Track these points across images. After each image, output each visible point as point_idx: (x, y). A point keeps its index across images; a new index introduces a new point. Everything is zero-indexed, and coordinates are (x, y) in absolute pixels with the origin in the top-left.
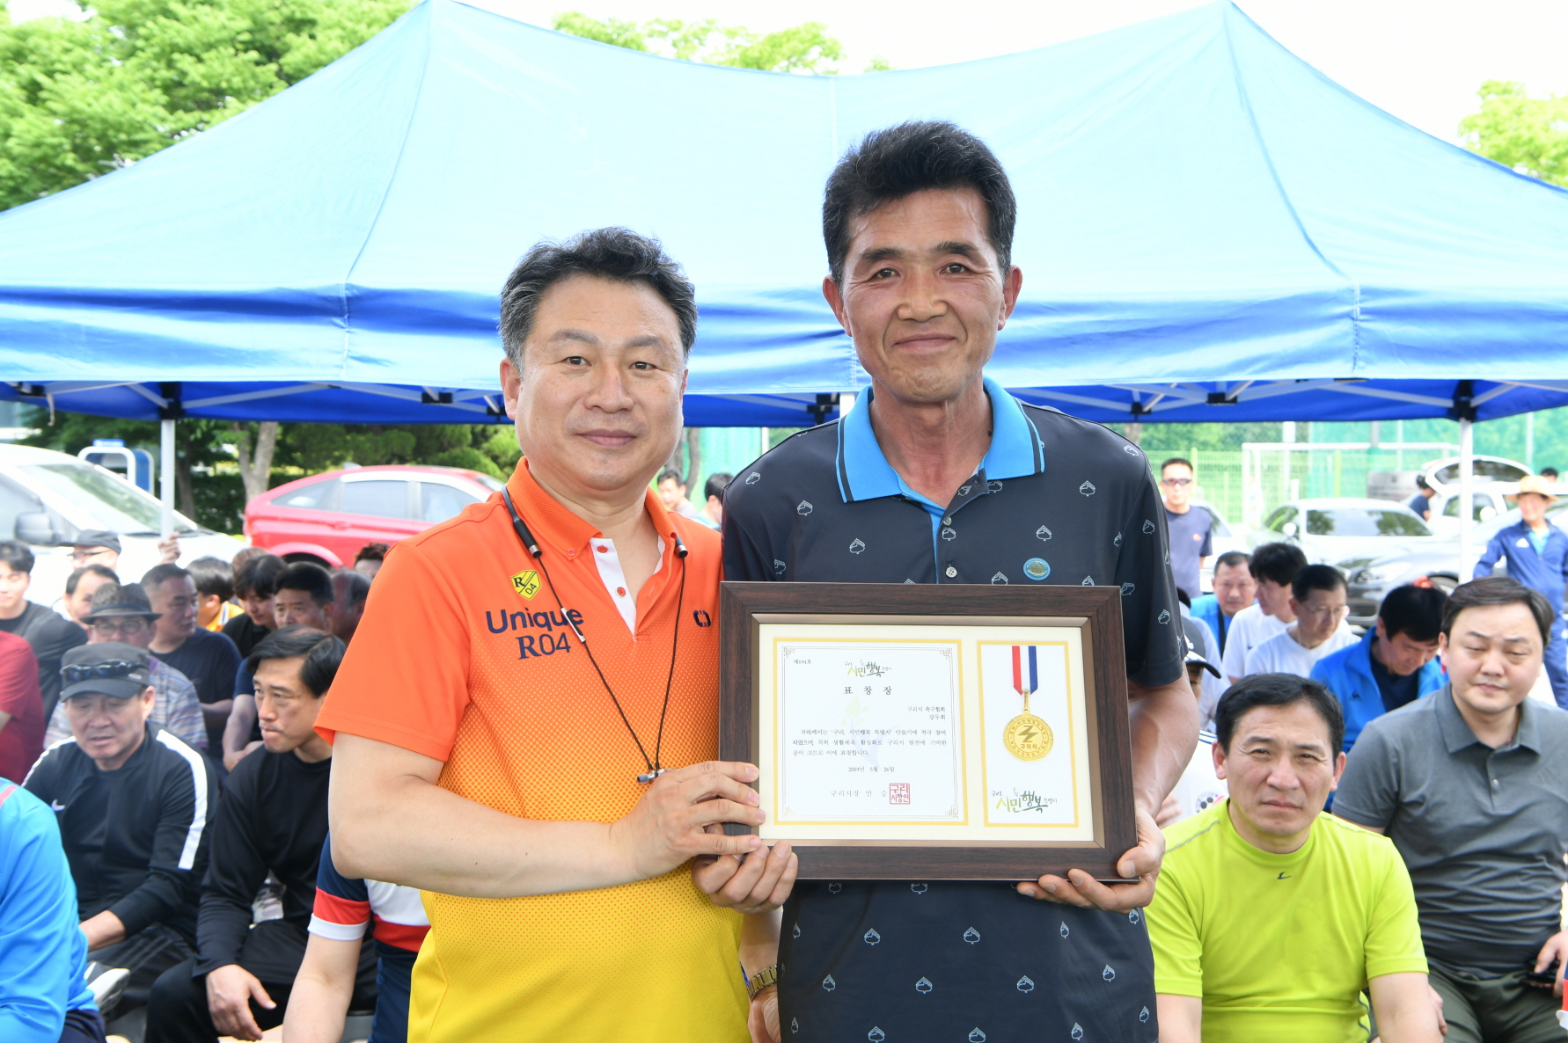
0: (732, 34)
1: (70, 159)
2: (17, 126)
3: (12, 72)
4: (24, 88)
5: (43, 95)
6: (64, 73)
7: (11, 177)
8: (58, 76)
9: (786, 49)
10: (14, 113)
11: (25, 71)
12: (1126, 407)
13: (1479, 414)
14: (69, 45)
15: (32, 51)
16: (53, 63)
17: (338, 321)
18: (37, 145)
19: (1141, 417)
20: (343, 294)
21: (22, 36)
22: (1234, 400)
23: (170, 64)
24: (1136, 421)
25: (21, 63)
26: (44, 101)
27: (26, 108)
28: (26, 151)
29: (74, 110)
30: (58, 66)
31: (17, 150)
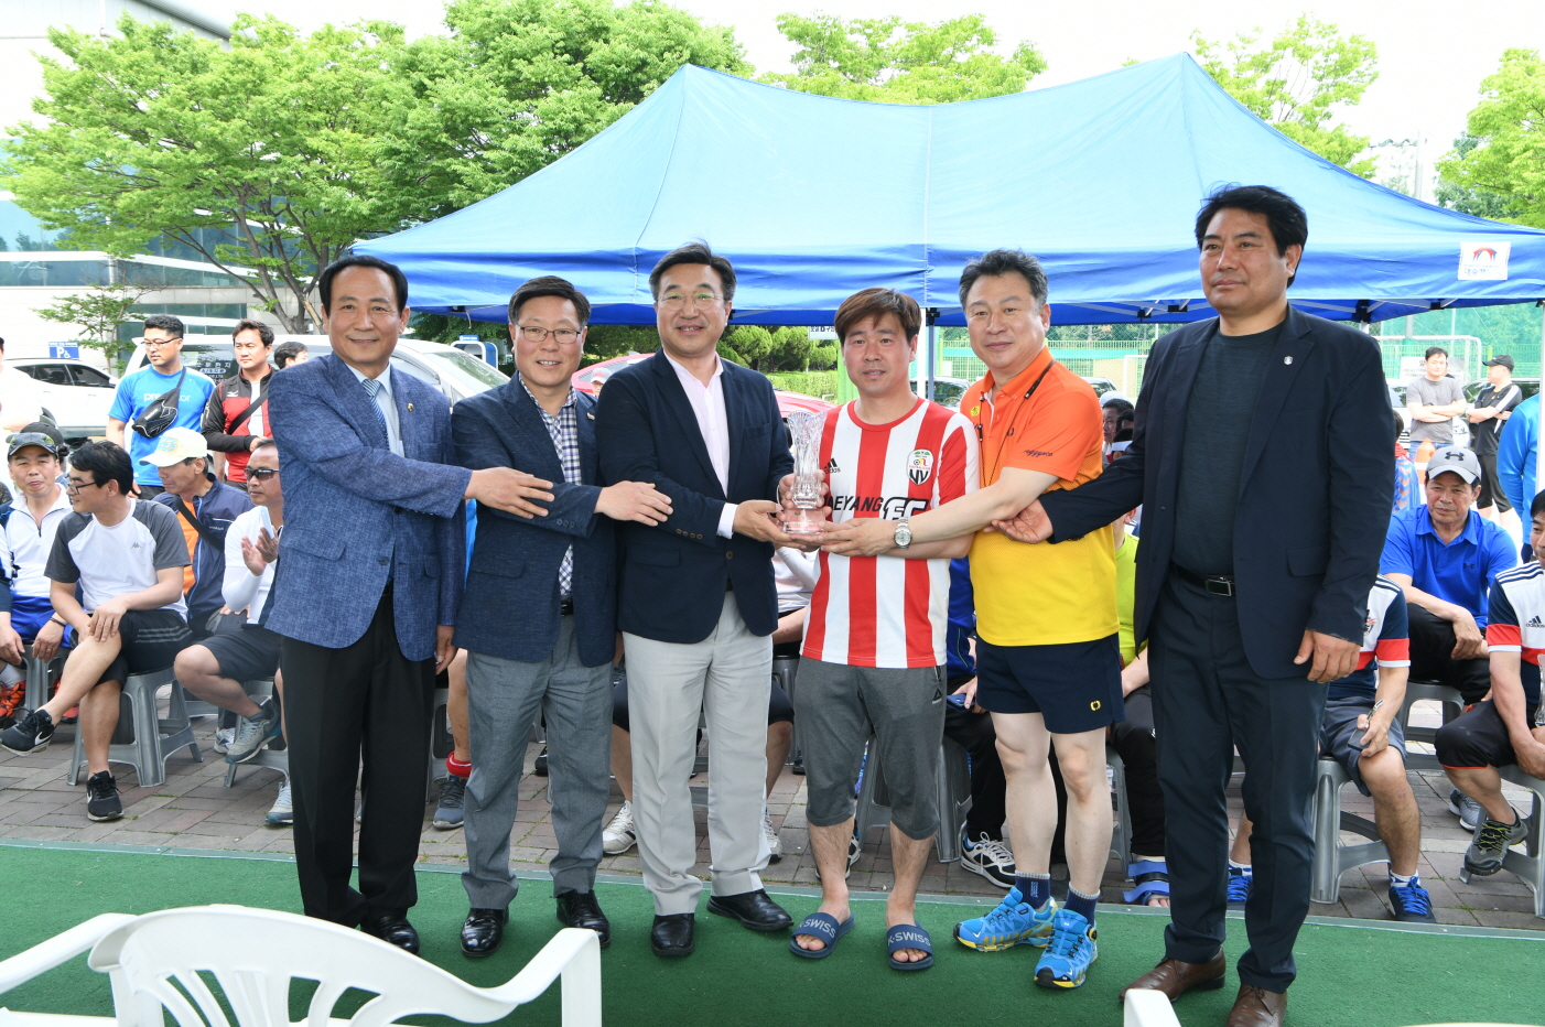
0: (911, 28)
1: (444, 138)
2: (412, 115)
3: (408, 77)
4: (415, 88)
5: (428, 92)
6: (443, 77)
7: (408, 152)
8: (437, 79)
9: (952, 37)
10: (411, 106)
11: (416, 76)
12: (1135, 313)
13: (1373, 318)
14: (445, 57)
15: (421, 63)
16: (434, 70)
17: (631, 269)
18: (424, 128)
19: (1144, 320)
20: (634, 253)
21: (415, 51)
22: (1186, 307)
23: (510, 67)
24: (1141, 322)
25: (414, 71)
26: (428, 97)
27: (416, 101)
28: (415, 132)
29: (447, 102)
30: (437, 72)
31: (410, 132)
